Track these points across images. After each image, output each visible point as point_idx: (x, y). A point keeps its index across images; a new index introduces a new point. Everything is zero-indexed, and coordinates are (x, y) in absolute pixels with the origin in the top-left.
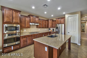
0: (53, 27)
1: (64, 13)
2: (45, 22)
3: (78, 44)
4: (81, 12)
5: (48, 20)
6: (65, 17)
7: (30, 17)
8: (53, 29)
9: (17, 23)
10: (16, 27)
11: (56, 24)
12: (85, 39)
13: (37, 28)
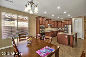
0: (62, 27)
1: (72, 17)
2: (55, 23)
3: (82, 38)
4: (84, 16)
5: (57, 22)
6: (72, 20)
7: (48, 21)
8: (62, 29)
9: (44, 25)
10: (44, 27)
11: (64, 25)
12: (85, 36)
13: (51, 27)
